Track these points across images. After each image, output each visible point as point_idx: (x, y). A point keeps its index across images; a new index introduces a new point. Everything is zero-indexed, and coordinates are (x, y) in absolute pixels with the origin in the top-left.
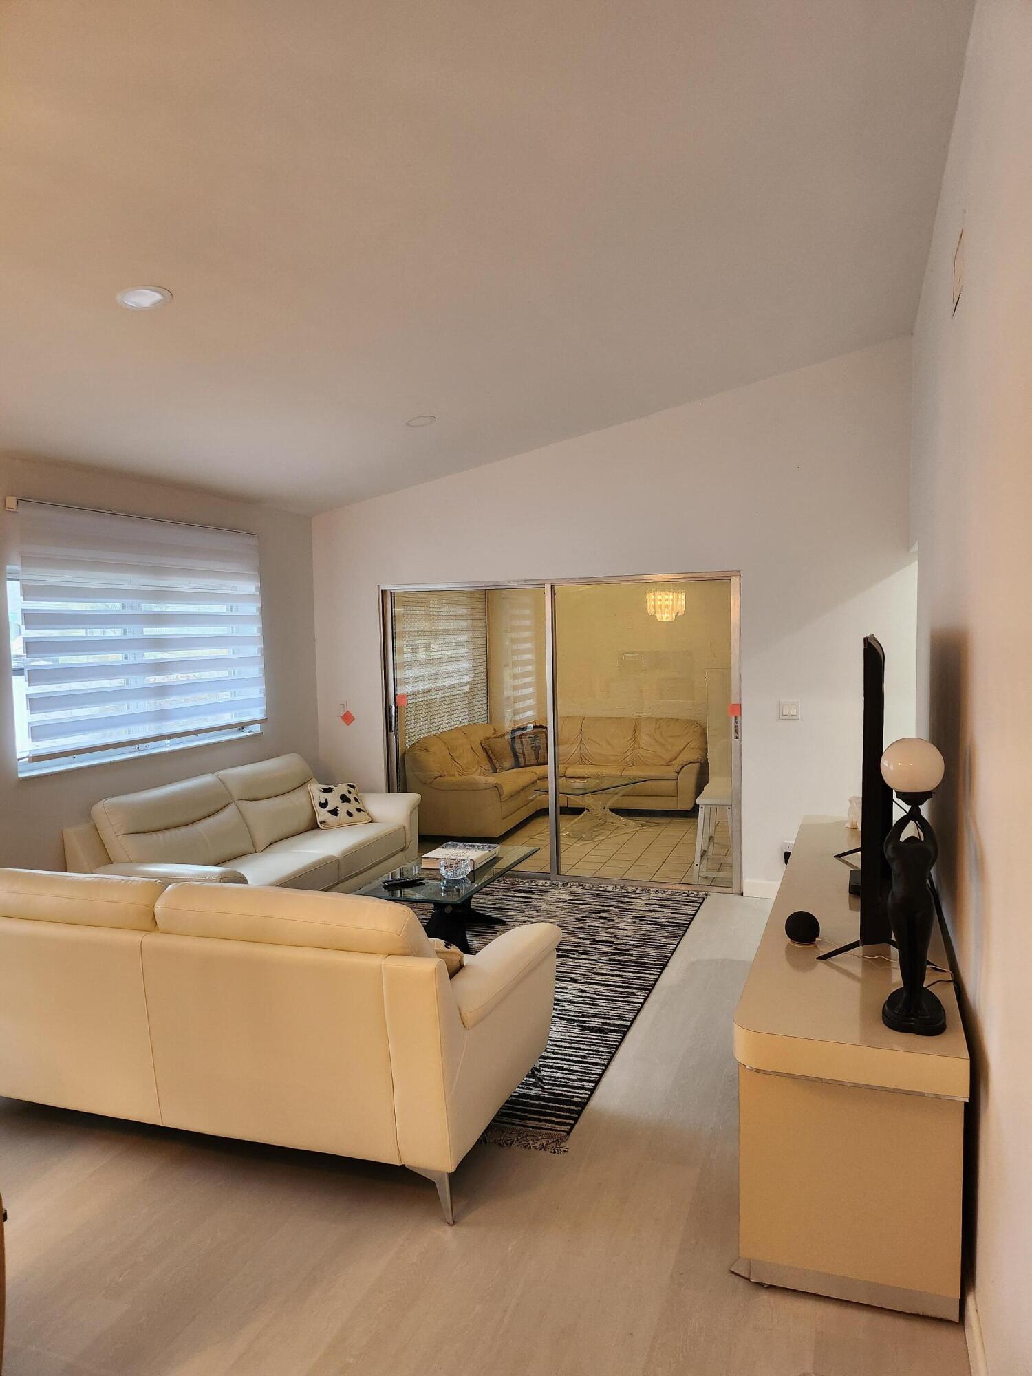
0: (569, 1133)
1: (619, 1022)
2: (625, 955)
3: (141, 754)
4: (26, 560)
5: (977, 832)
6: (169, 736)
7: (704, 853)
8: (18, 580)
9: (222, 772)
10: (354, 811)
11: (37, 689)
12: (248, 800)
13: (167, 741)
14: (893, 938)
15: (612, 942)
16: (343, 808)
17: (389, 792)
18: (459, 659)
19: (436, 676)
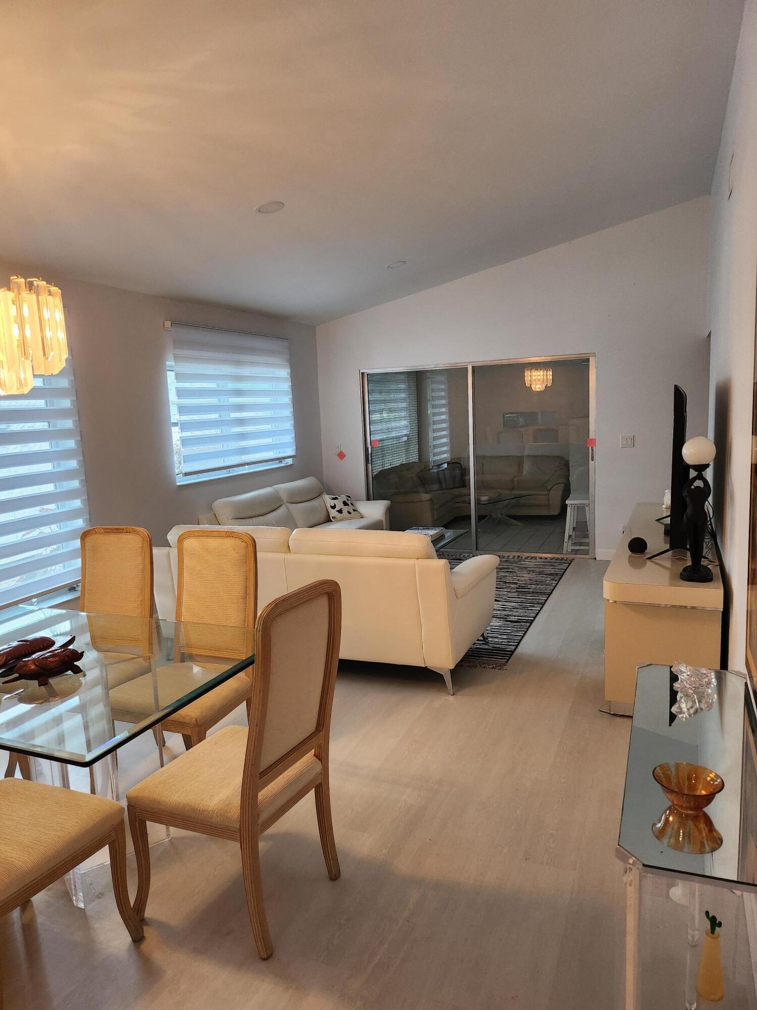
0: (507, 662)
1: (527, 618)
2: (526, 588)
3: (231, 475)
4: (177, 358)
5: (732, 484)
6: (248, 464)
7: (570, 536)
8: (173, 371)
9: (276, 486)
10: (351, 511)
11: (187, 434)
12: (292, 503)
13: (247, 467)
14: (688, 547)
15: (517, 583)
16: (345, 509)
17: (368, 500)
18: (400, 419)
19: (389, 430)
